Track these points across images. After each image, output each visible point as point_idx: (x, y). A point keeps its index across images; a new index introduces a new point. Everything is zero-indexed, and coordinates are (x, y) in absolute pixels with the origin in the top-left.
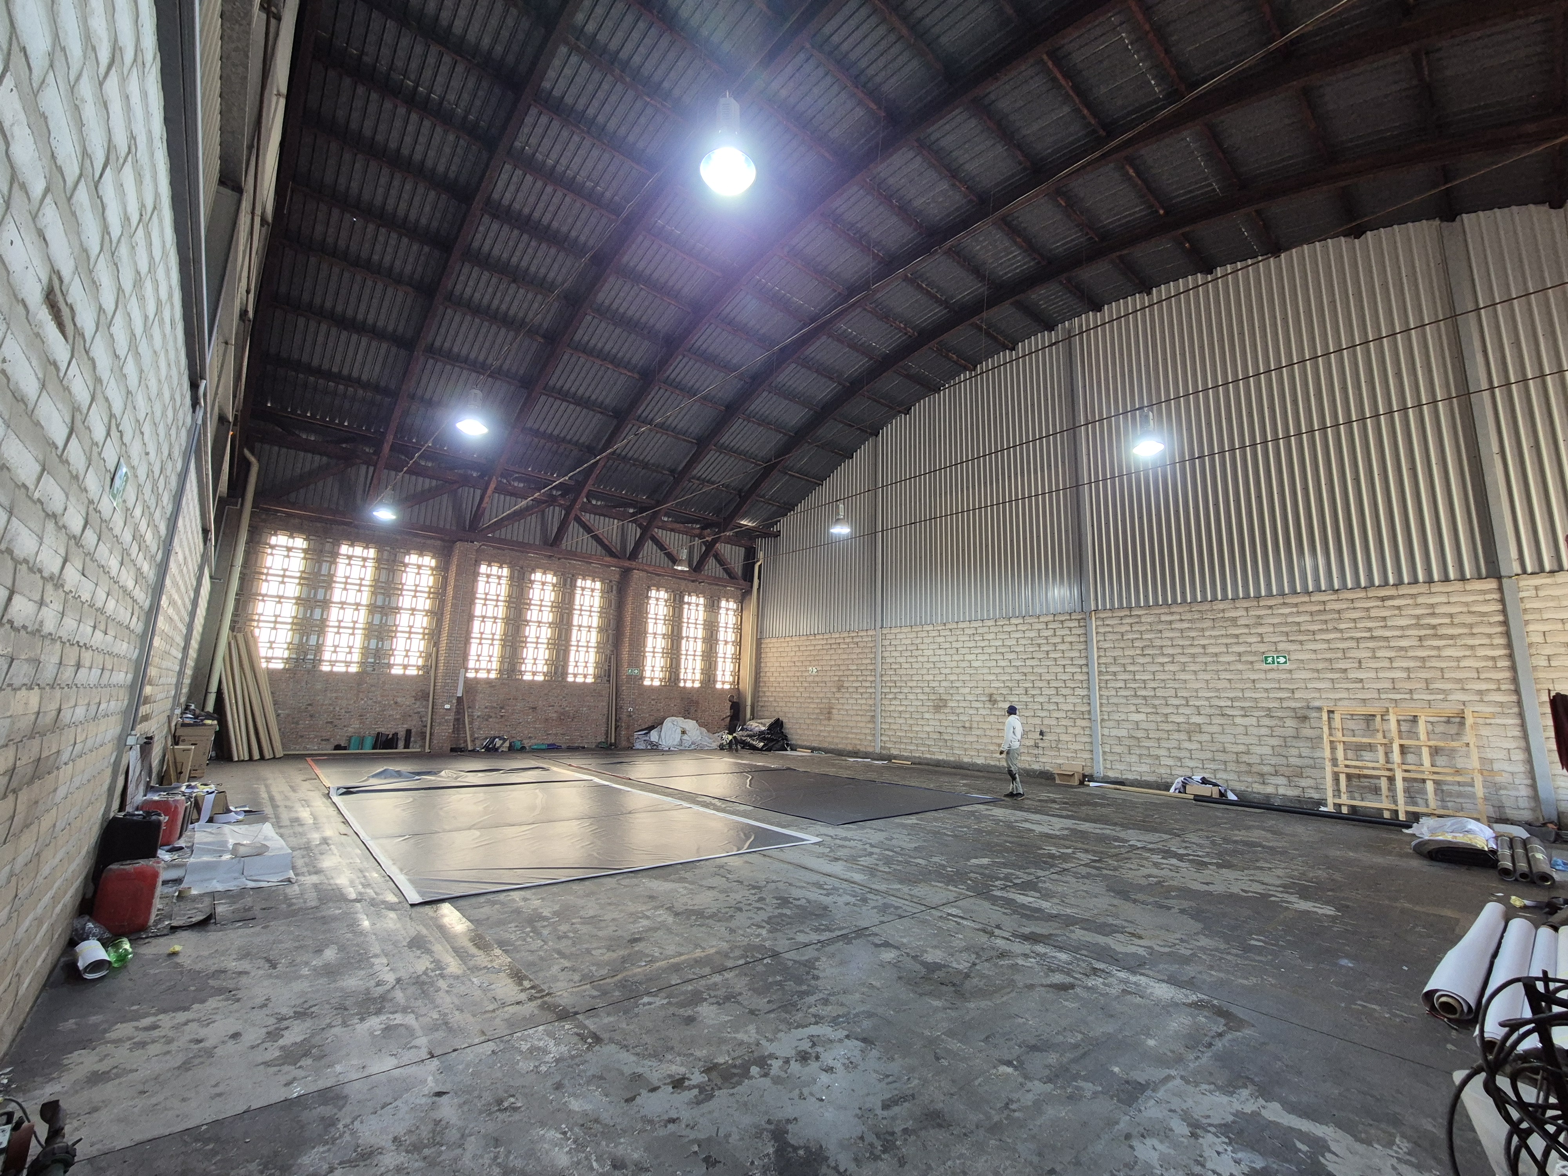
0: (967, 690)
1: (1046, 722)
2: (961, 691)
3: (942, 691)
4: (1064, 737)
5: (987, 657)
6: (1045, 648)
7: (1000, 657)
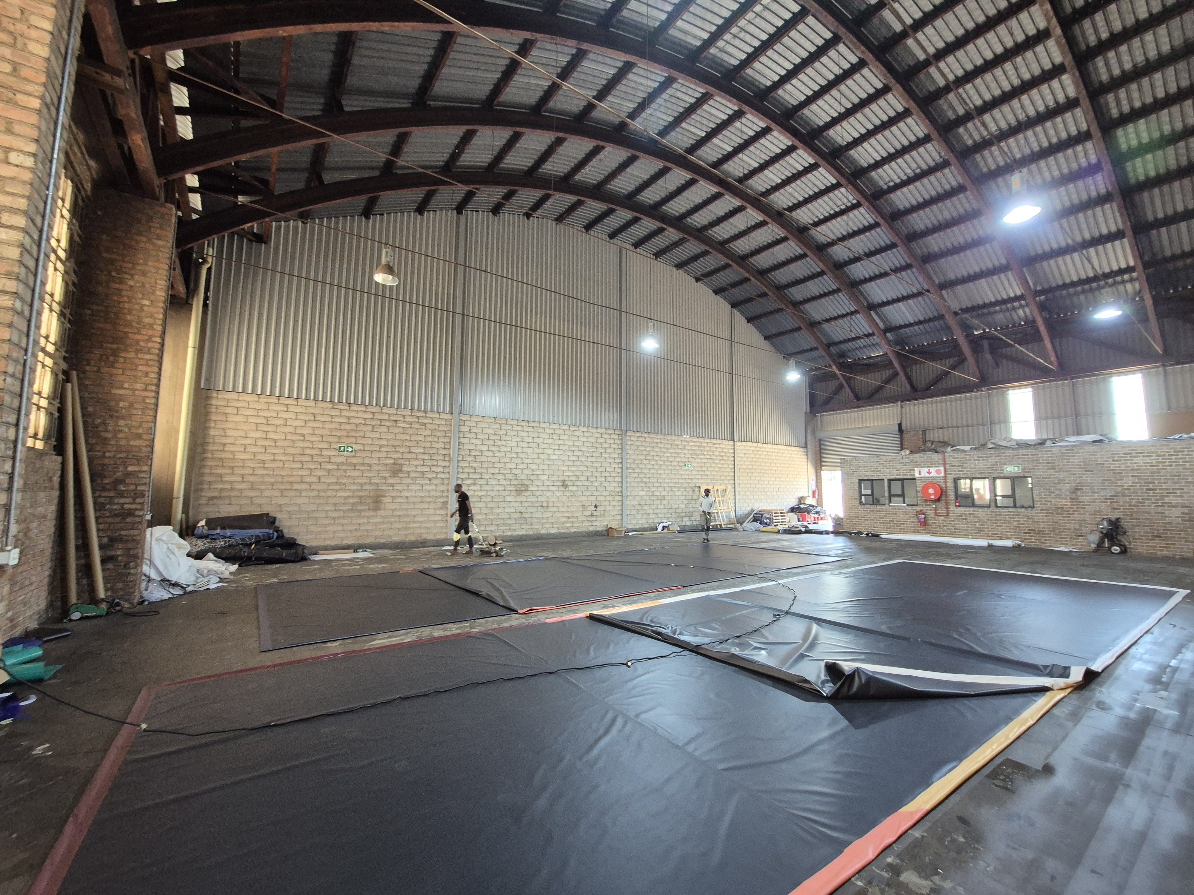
0: (546, 477)
1: (599, 499)
2: (541, 477)
3: (523, 477)
4: (608, 508)
5: (562, 453)
6: (600, 450)
7: (570, 453)
